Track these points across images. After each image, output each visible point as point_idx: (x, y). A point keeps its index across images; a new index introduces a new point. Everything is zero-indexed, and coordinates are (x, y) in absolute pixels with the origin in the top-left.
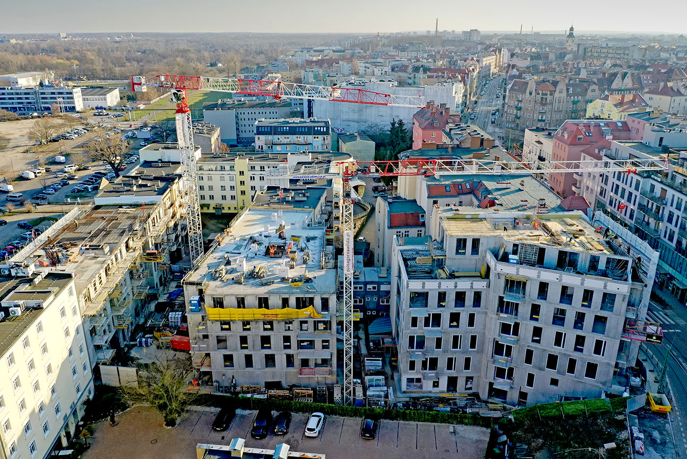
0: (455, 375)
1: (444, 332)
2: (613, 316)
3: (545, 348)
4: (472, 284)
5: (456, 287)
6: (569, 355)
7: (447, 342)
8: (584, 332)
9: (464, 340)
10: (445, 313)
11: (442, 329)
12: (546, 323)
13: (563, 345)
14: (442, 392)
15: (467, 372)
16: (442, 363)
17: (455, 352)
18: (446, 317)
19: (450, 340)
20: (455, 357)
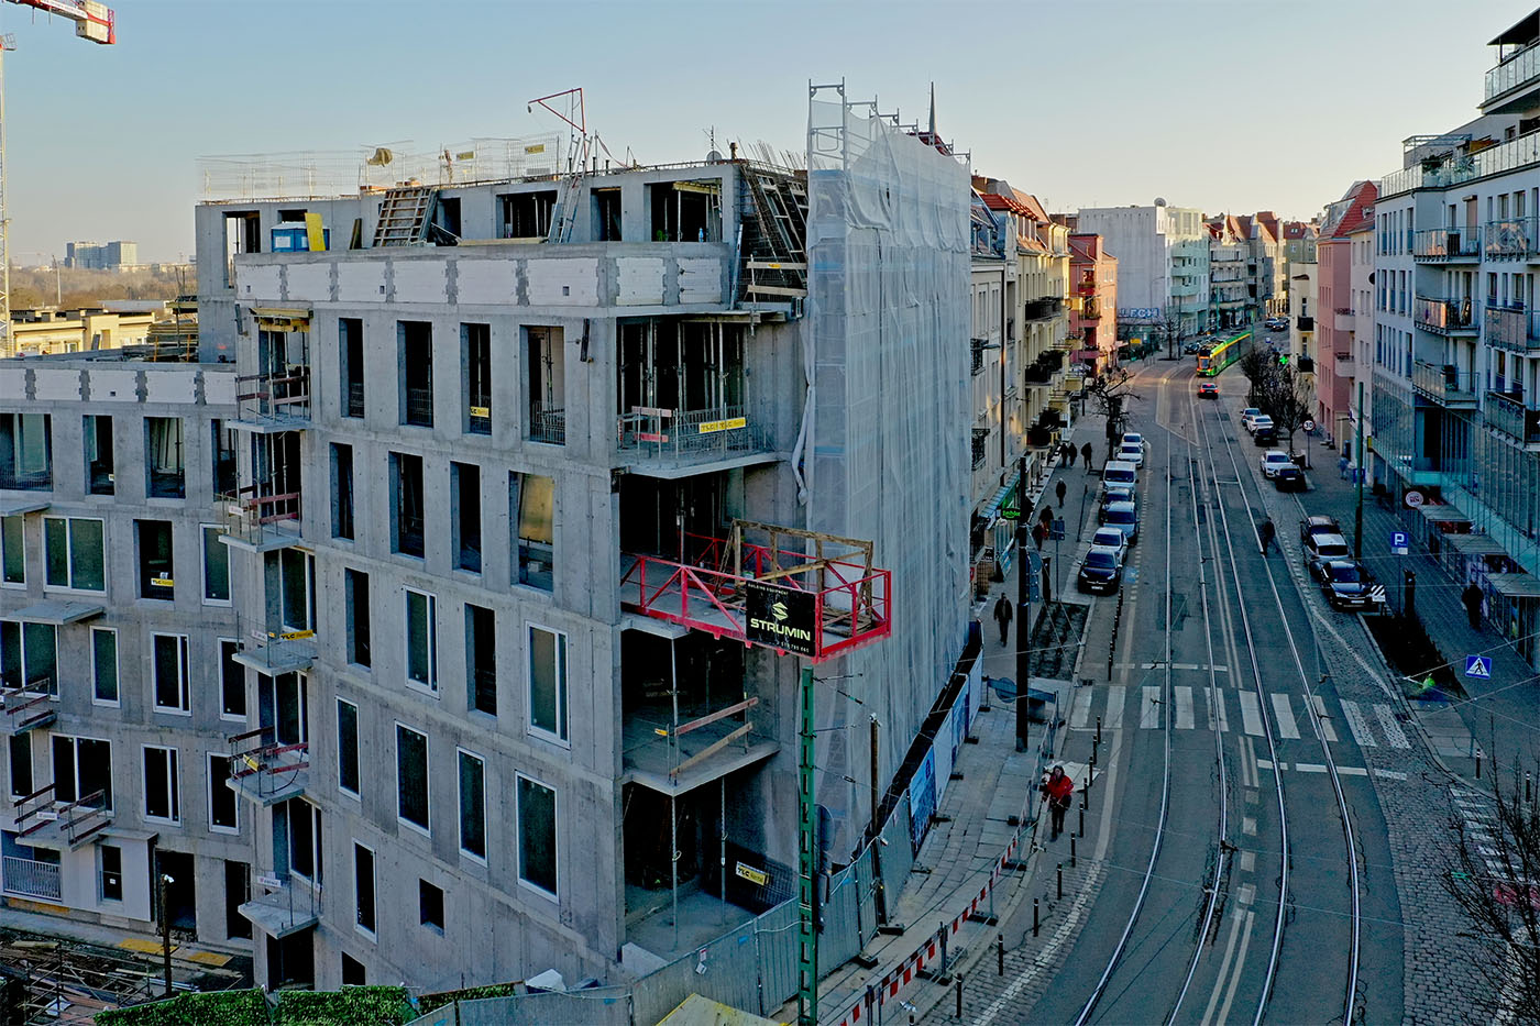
0: (180, 847)
1: (120, 617)
2: (568, 466)
3: (386, 693)
4: (199, 380)
5: (142, 393)
6: (458, 734)
7: (135, 664)
8: (483, 585)
9: (199, 667)
10: (113, 522)
11: (111, 597)
12: (376, 547)
13: (434, 679)
14: (137, 929)
15: (225, 838)
16: (127, 777)
17: (168, 726)
18: (118, 541)
19: (144, 657)
20: (173, 752)
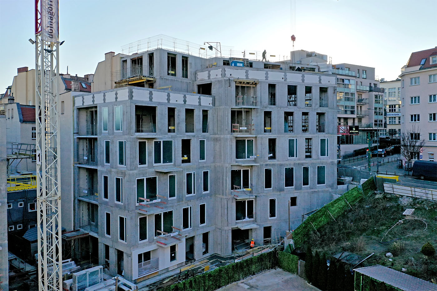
0: (191, 235)
2: (330, 110)
3: (281, 163)
4: (199, 99)
5: (185, 101)
6: (302, 164)
7: (180, 184)
9: (198, 180)
10: (176, 141)
11: (174, 163)
12: (279, 133)
13: (296, 155)
14: (181, 265)
15: (203, 227)
18: (177, 146)
19: (184, 181)
20: (191, 207)
